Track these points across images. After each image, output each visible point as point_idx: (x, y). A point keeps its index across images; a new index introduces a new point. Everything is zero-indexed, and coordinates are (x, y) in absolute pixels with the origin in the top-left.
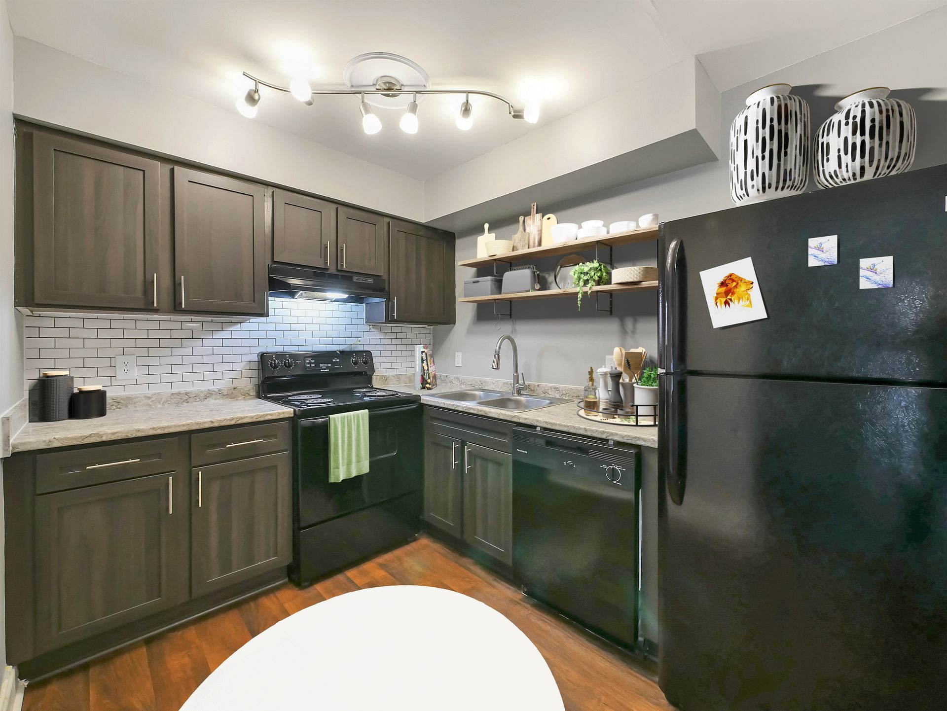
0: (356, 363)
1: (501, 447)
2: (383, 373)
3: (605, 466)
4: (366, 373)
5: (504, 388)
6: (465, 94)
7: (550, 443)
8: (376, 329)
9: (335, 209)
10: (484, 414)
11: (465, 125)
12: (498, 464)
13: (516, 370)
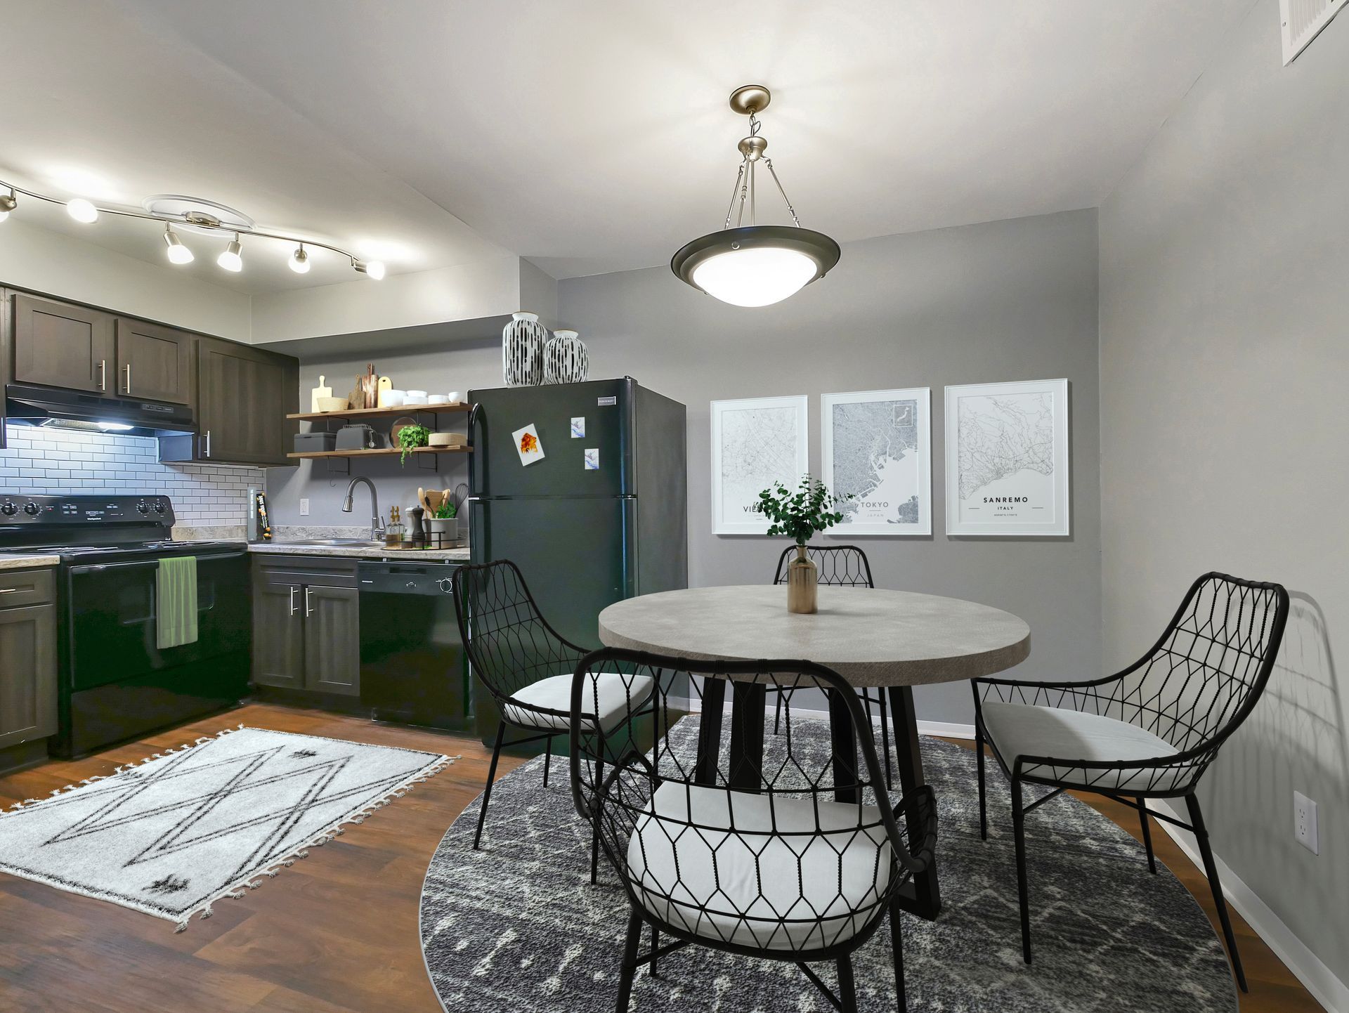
0: (145, 511)
1: (347, 583)
2: (188, 524)
3: (439, 581)
4: (160, 523)
5: (364, 535)
6: (299, 243)
7: (394, 570)
8: (174, 469)
9: (113, 322)
10: (327, 554)
11: (300, 268)
12: (344, 600)
13: (376, 514)
